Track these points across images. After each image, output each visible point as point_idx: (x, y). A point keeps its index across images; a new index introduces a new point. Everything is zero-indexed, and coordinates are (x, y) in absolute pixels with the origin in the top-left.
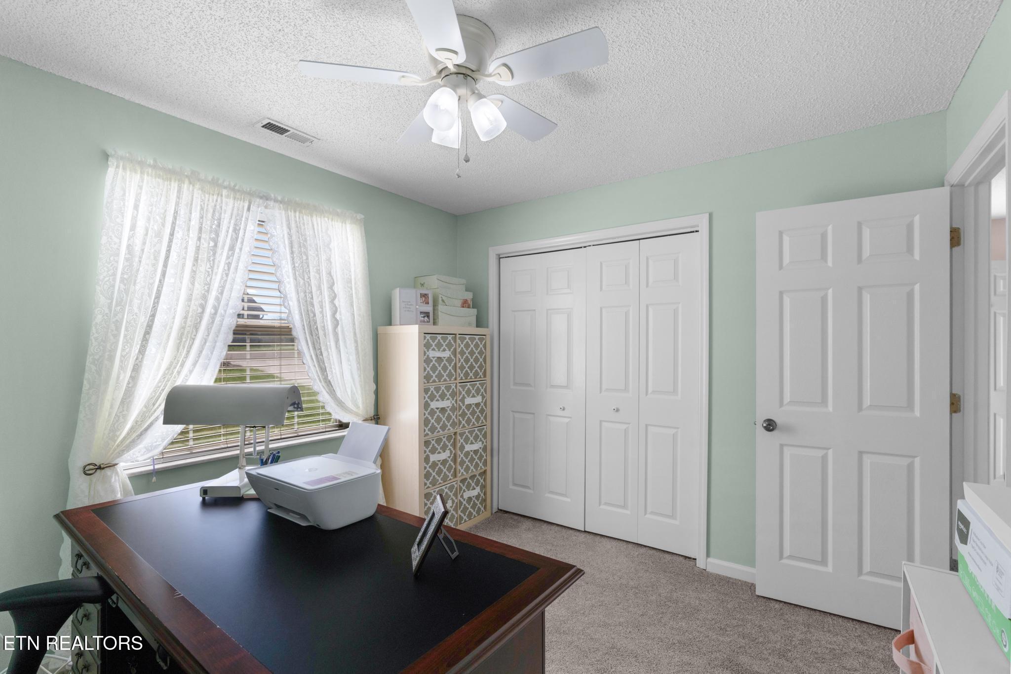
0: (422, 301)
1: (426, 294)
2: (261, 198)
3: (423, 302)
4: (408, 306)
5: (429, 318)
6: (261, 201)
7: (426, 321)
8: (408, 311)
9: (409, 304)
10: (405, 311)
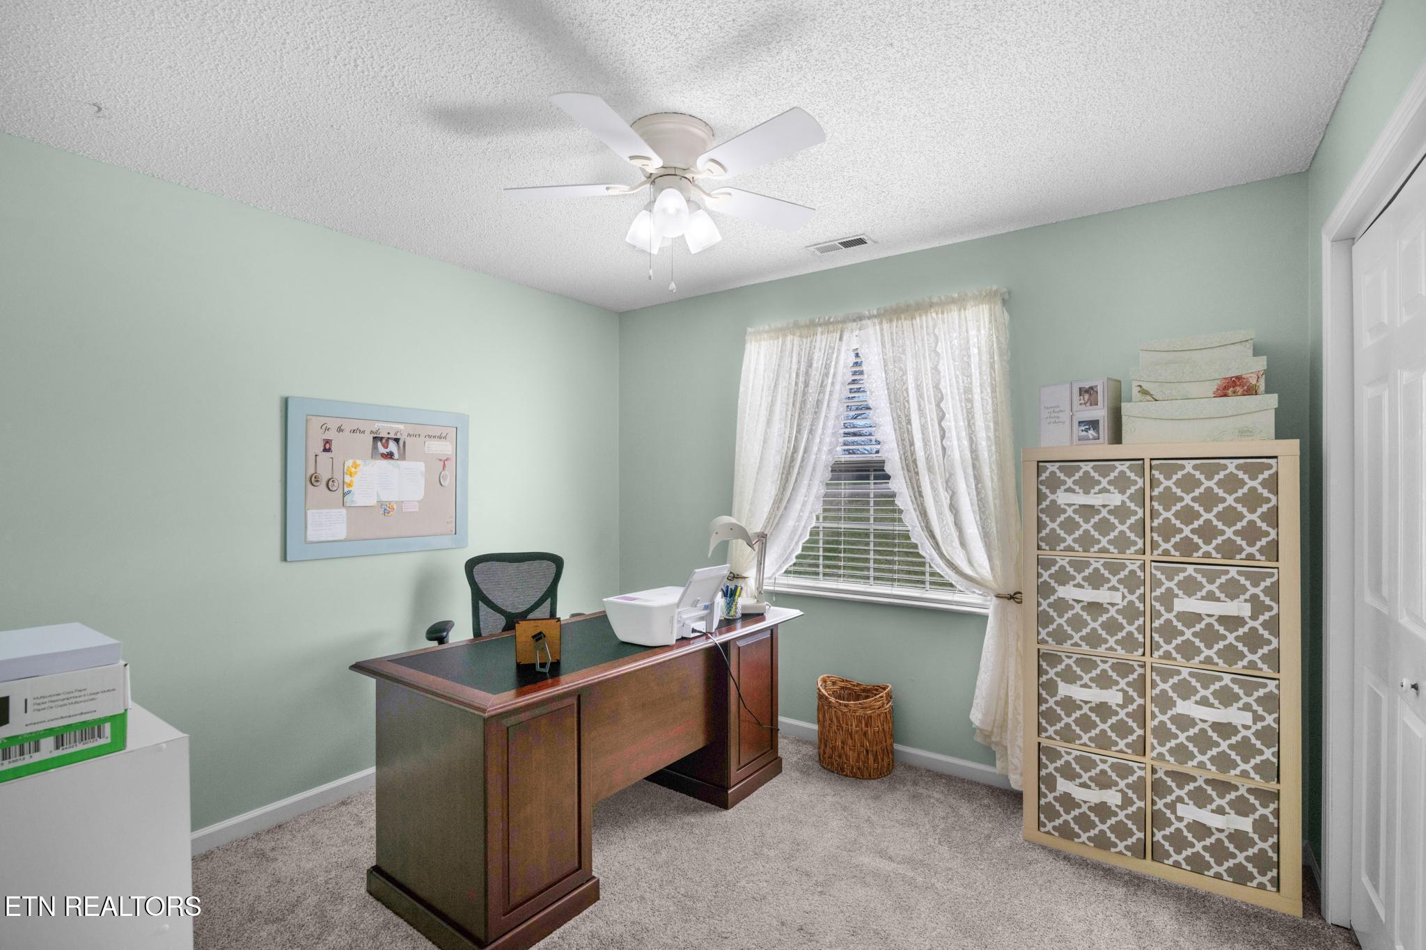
0: (1082, 402)
1: (1091, 388)
2: (854, 321)
3: (1085, 404)
4: (1056, 415)
5: (1098, 432)
6: (855, 324)
7: (1091, 437)
8: (1055, 422)
9: (1057, 410)
10: (1049, 423)
